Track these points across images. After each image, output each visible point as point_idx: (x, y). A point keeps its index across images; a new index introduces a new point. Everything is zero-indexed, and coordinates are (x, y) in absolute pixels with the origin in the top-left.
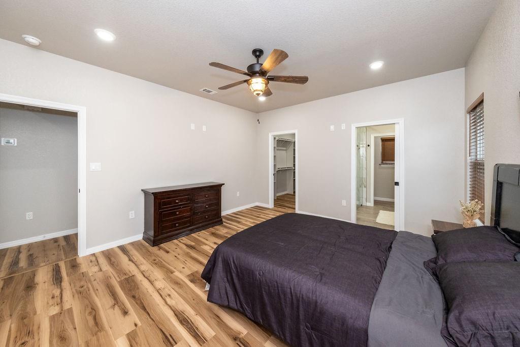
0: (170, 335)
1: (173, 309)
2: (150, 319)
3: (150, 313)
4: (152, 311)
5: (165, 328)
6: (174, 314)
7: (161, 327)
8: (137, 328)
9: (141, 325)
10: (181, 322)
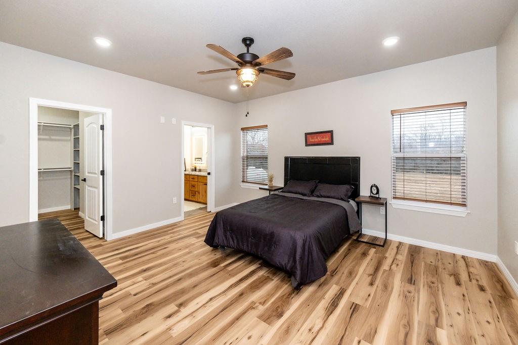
0: (351, 309)
1: (326, 318)
2: (347, 333)
3: (340, 338)
4: (337, 337)
5: (347, 315)
6: (331, 316)
7: (348, 319)
8: (361, 338)
9: (356, 338)
10: (336, 306)
